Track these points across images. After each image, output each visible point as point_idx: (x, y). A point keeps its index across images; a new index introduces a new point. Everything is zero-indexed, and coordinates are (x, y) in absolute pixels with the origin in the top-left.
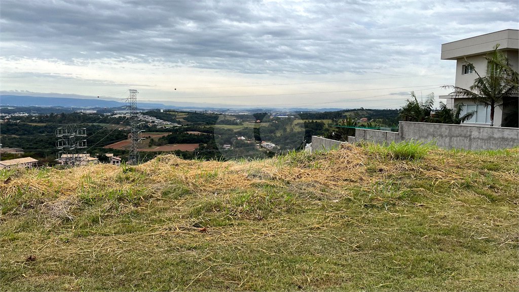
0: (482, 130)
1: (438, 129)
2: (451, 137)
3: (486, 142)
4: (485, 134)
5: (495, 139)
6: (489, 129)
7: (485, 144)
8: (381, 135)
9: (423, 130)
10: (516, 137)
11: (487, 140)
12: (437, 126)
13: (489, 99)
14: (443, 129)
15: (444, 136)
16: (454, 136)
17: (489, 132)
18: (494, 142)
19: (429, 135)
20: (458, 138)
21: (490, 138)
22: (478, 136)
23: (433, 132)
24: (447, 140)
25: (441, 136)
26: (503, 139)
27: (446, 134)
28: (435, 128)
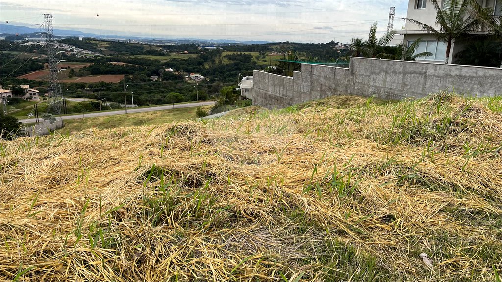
0: (438, 68)
1: (391, 65)
2: (405, 73)
3: (442, 79)
4: (441, 71)
5: (452, 76)
6: (446, 67)
7: (440, 82)
8: (329, 71)
9: (375, 66)
10: (474, 75)
11: (443, 77)
12: (391, 63)
13: (446, 36)
14: (397, 66)
15: (397, 72)
16: (408, 73)
17: (446, 70)
18: (450, 80)
19: (381, 71)
20: (413, 75)
21: (447, 76)
22: (434, 74)
23: (386, 68)
24: (401, 77)
25: (395, 72)
26: (461, 77)
27: (400, 70)
28: (388, 64)
